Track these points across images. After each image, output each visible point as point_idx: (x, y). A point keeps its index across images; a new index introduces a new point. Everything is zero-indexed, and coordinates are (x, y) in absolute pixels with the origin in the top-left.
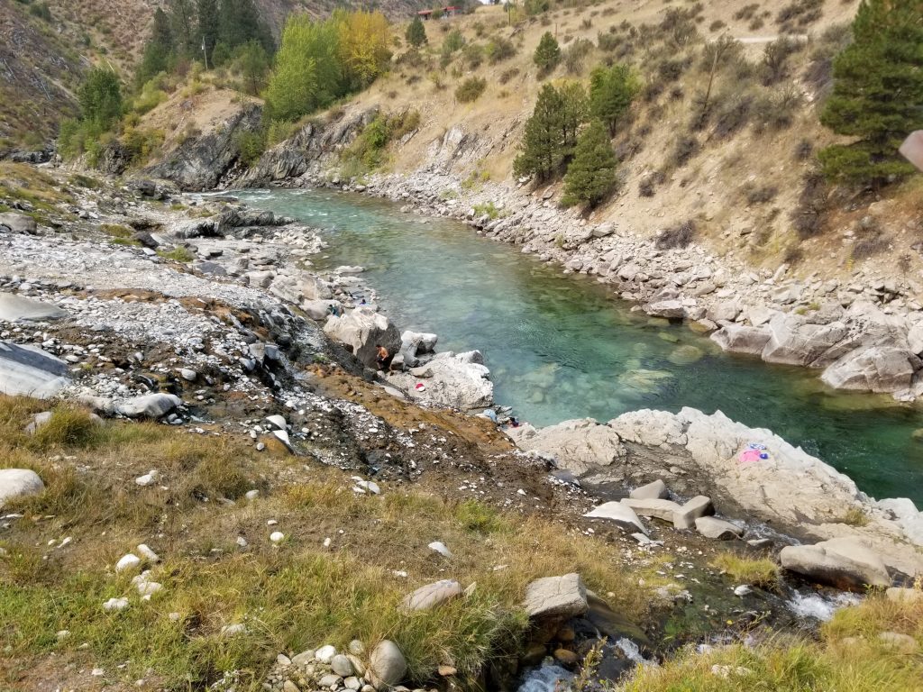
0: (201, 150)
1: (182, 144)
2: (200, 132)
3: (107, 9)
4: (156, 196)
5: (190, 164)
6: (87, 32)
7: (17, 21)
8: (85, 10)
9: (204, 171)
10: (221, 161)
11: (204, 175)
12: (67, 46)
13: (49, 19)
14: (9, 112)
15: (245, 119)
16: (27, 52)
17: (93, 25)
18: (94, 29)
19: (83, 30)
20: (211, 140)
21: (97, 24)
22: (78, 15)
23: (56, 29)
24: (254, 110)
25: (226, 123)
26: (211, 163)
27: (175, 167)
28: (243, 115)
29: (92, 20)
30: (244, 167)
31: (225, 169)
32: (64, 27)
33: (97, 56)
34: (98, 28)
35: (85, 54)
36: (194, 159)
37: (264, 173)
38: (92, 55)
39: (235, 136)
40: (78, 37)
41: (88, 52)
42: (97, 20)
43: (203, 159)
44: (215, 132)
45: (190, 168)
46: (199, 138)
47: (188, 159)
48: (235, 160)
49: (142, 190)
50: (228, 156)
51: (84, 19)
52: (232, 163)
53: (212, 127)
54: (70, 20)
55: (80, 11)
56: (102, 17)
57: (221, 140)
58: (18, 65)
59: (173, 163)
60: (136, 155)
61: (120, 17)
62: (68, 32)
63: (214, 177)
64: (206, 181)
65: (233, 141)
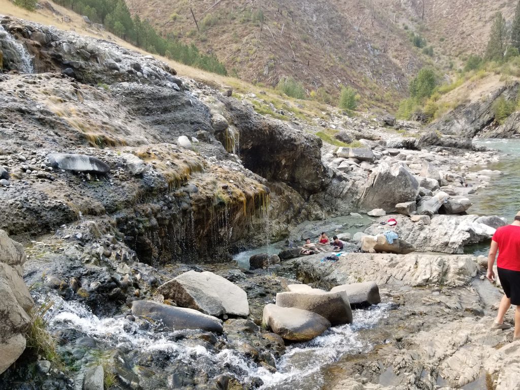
0: (468, 113)
1: (455, 108)
2: (470, 101)
3: (468, 46)
4: (395, 127)
5: (458, 122)
6: (453, 61)
7: (412, 57)
8: (454, 48)
9: (467, 126)
10: (481, 120)
11: (466, 130)
12: (438, 69)
13: (432, 55)
14: (389, 105)
15: (506, 92)
16: (413, 74)
17: (457, 56)
18: (457, 59)
19: (450, 59)
20: (477, 106)
21: (460, 56)
22: (450, 51)
23: (435, 60)
24: (515, 85)
25: (490, 94)
26: (473, 122)
27: (447, 124)
28: (505, 89)
29: (458, 53)
30: (497, 125)
31: (483, 126)
32: (439, 59)
33: (455, 74)
34: (460, 58)
35: (448, 74)
36: (461, 118)
37: (509, 128)
38: (452, 74)
39: (495, 104)
40: (446, 63)
41: (450, 72)
42: (460, 53)
43: (468, 118)
44: (480, 101)
45: (458, 124)
46: (468, 105)
47: (457, 119)
48: (492, 120)
49: (385, 121)
50: (487, 118)
51: (452, 53)
52: (489, 122)
53: (479, 98)
54: (444, 54)
55: (451, 49)
56: (464, 51)
57: (483, 106)
58: (404, 80)
59: (447, 121)
60: (430, 118)
61: (475, 50)
62: (441, 61)
63: (473, 131)
64: (466, 134)
65: (492, 108)
